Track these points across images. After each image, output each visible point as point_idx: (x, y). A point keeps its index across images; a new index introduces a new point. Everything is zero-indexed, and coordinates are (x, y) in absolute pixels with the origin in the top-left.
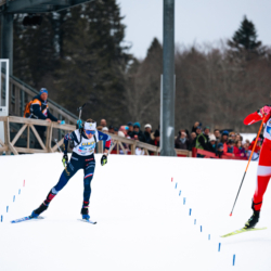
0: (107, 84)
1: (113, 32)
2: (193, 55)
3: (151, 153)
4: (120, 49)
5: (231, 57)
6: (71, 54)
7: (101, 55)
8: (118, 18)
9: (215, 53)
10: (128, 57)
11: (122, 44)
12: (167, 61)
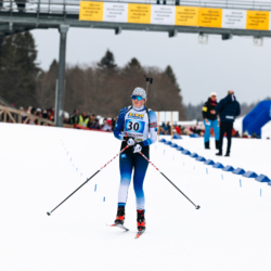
0: (25, 84)
1: (30, 54)
2: (76, 70)
3: (49, 125)
4: (34, 65)
5: (99, 72)
6: (5, 66)
7: (23, 67)
8: (33, 46)
9: (90, 70)
10: (38, 70)
11: (36, 62)
12: (61, 72)
